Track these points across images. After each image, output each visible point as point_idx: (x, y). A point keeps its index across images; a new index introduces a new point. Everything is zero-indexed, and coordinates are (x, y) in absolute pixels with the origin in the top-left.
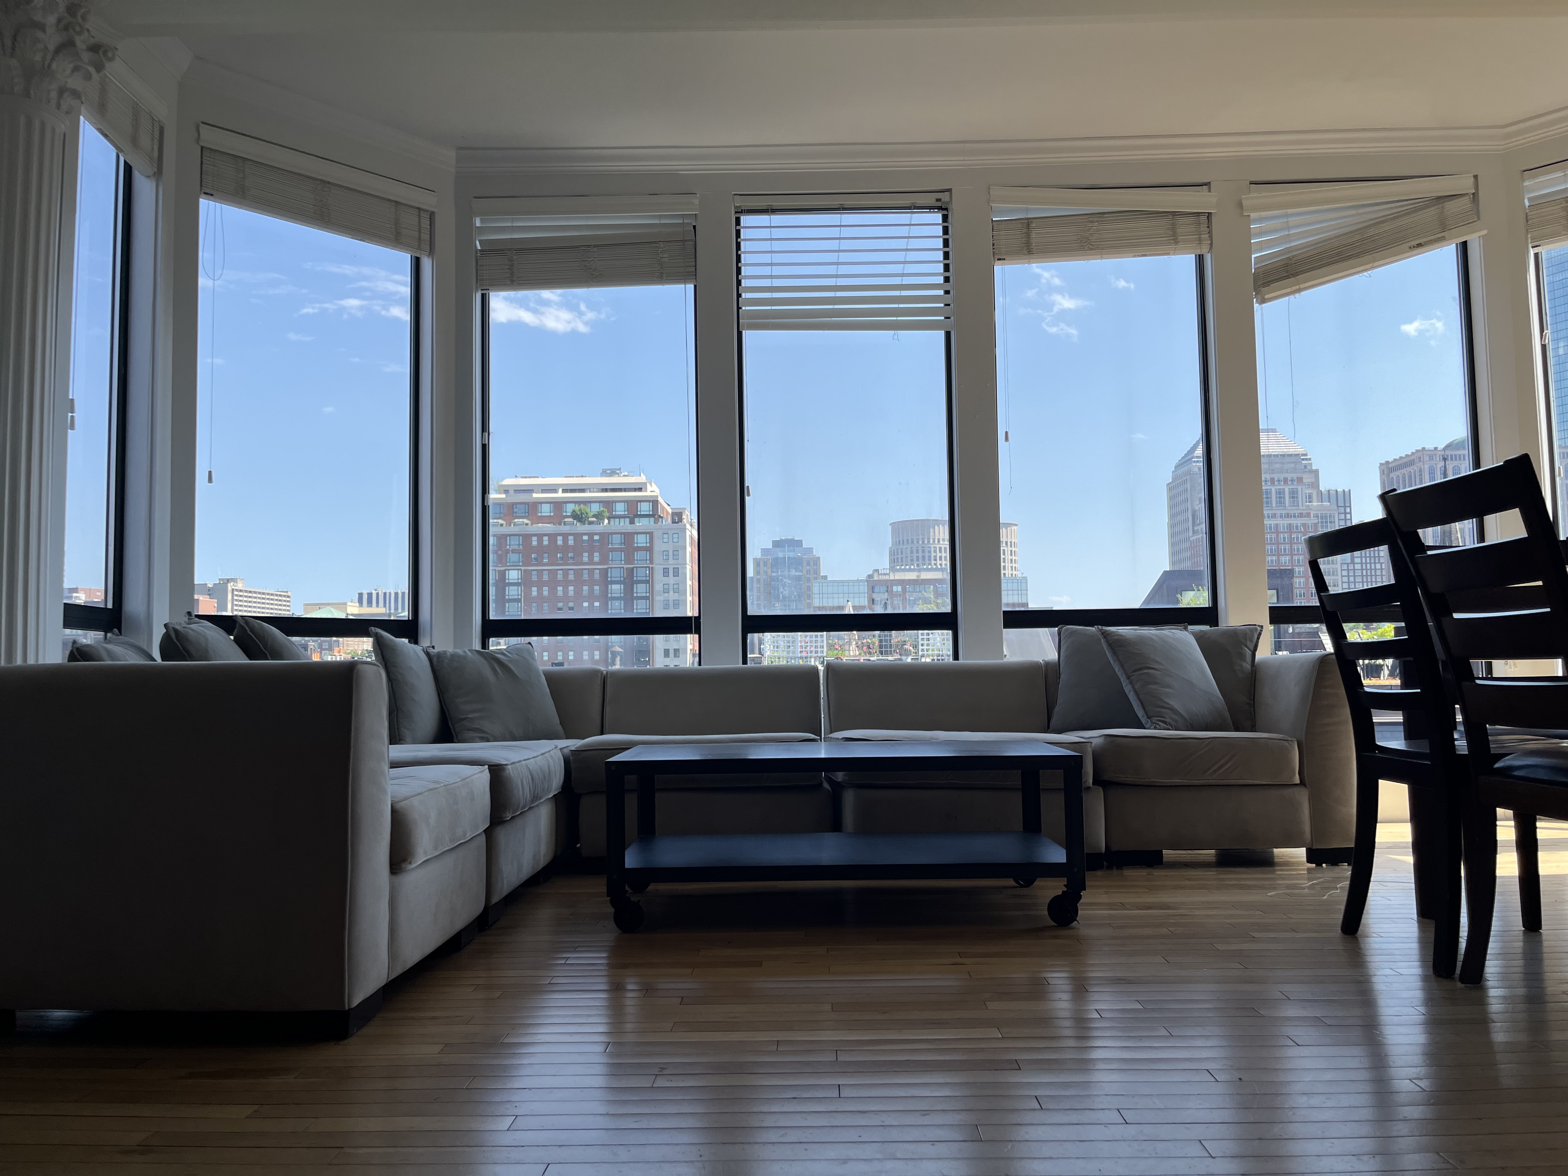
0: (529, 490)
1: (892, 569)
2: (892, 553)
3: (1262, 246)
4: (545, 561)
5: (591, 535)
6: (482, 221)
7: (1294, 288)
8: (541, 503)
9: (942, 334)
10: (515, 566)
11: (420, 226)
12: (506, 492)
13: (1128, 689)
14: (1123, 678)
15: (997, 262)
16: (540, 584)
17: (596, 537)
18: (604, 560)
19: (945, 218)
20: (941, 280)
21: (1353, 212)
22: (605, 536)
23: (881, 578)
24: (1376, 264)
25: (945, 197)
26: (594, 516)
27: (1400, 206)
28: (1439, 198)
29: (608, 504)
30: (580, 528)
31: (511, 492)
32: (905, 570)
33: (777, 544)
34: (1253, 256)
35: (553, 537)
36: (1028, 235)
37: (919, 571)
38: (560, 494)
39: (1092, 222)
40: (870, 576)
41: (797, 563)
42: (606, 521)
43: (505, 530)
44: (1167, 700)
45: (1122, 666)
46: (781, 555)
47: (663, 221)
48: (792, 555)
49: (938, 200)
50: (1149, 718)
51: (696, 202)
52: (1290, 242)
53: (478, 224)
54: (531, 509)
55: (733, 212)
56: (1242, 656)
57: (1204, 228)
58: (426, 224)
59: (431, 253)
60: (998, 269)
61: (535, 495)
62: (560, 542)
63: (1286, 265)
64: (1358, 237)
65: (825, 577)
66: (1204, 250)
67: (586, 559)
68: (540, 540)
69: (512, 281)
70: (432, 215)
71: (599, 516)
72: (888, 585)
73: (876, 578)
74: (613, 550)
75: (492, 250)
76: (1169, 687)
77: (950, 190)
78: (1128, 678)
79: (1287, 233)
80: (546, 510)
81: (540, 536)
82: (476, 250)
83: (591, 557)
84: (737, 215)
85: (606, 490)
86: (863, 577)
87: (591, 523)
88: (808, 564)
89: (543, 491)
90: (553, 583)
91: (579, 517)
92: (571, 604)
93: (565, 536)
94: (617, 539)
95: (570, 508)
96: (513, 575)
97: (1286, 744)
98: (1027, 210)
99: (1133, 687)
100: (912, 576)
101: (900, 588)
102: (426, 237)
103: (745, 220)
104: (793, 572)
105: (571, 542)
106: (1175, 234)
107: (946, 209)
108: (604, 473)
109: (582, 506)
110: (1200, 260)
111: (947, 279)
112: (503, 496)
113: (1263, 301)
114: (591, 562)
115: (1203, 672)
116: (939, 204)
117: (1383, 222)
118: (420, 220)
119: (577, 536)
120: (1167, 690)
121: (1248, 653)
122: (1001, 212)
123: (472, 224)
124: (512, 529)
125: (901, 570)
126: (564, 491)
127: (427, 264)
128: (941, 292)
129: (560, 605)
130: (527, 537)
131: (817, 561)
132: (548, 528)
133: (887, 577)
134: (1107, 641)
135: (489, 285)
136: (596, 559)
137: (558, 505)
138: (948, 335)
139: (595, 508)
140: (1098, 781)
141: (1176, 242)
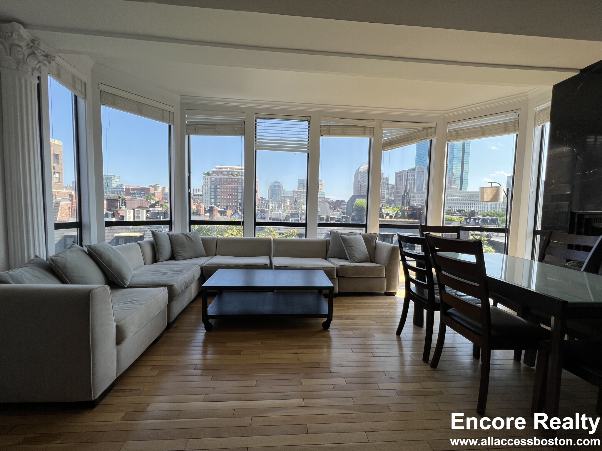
0: (222, 168)
1: (298, 189)
2: (299, 185)
3: (385, 137)
4: (225, 184)
5: (235, 179)
6: (188, 116)
7: (392, 148)
8: (224, 171)
9: (307, 154)
10: (219, 184)
11: (170, 117)
12: (217, 169)
13: (346, 251)
14: (345, 248)
15: (321, 136)
16: (224, 189)
17: (236, 179)
18: (238, 184)
19: (309, 124)
20: (307, 140)
21: (407, 130)
22: (238, 179)
23: (296, 191)
24: (411, 143)
25: (309, 118)
26: (236, 175)
27: (417, 130)
28: (427, 128)
29: (239, 172)
30: (232, 177)
31: (218, 169)
32: (301, 189)
33: (274, 182)
34: (383, 139)
35: (227, 179)
36: (329, 130)
37: (304, 190)
38: (228, 170)
39: (345, 127)
40: (294, 190)
41: (279, 187)
42: (238, 176)
43: (217, 177)
44: (355, 255)
45: (345, 245)
46: (275, 185)
47: (236, 119)
48: (278, 185)
49: (307, 119)
50: (350, 259)
51: (245, 115)
52: (392, 136)
53: (187, 117)
54: (222, 173)
55: (255, 118)
56: (373, 242)
57: (372, 131)
58: (171, 116)
59: (173, 124)
60: (321, 138)
61: (223, 170)
62: (228, 180)
63: (390, 142)
64: (408, 136)
65: (284, 190)
66: (371, 137)
67: (234, 184)
68: (224, 180)
69: (196, 133)
70: (173, 114)
71: (237, 175)
72: (297, 192)
73: (295, 190)
74: (240, 182)
75: (191, 124)
76: (356, 251)
77: (310, 116)
78: (346, 248)
79: (391, 134)
80: (225, 173)
81: (224, 178)
82: (186, 124)
83: (235, 183)
84: (256, 119)
85: (238, 169)
86: (292, 190)
87: (235, 176)
88: (281, 187)
89: (225, 169)
90: (227, 189)
91: (233, 175)
92: (231, 193)
93: (229, 179)
94: (240, 180)
95: (230, 173)
96: (218, 187)
97: (383, 268)
98: (329, 123)
99: (347, 251)
100: (302, 191)
101: (299, 193)
102: (171, 119)
103: (258, 120)
104: (278, 189)
105: (231, 180)
106: (365, 132)
107: (309, 121)
108: (238, 165)
109: (233, 173)
110: (370, 139)
111: (309, 140)
112: (216, 169)
113: (384, 151)
114: (235, 185)
115: (364, 246)
116: (308, 120)
117: (413, 133)
118: (170, 115)
119: (232, 179)
120: (355, 252)
121: (375, 241)
122: (323, 123)
123: (184, 116)
124: (218, 177)
125: (300, 189)
126: (229, 169)
127: (172, 126)
128: (307, 143)
129: (228, 193)
130: (221, 179)
131: (283, 187)
132: (226, 177)
133: (297, 191)
134: (342, 239)
135: (190, 134)
136: (236, 184)
137: (228, 172)
138: (308, 154)
139: (236, 173)
140: (337, 276)
141: (365, 134)
